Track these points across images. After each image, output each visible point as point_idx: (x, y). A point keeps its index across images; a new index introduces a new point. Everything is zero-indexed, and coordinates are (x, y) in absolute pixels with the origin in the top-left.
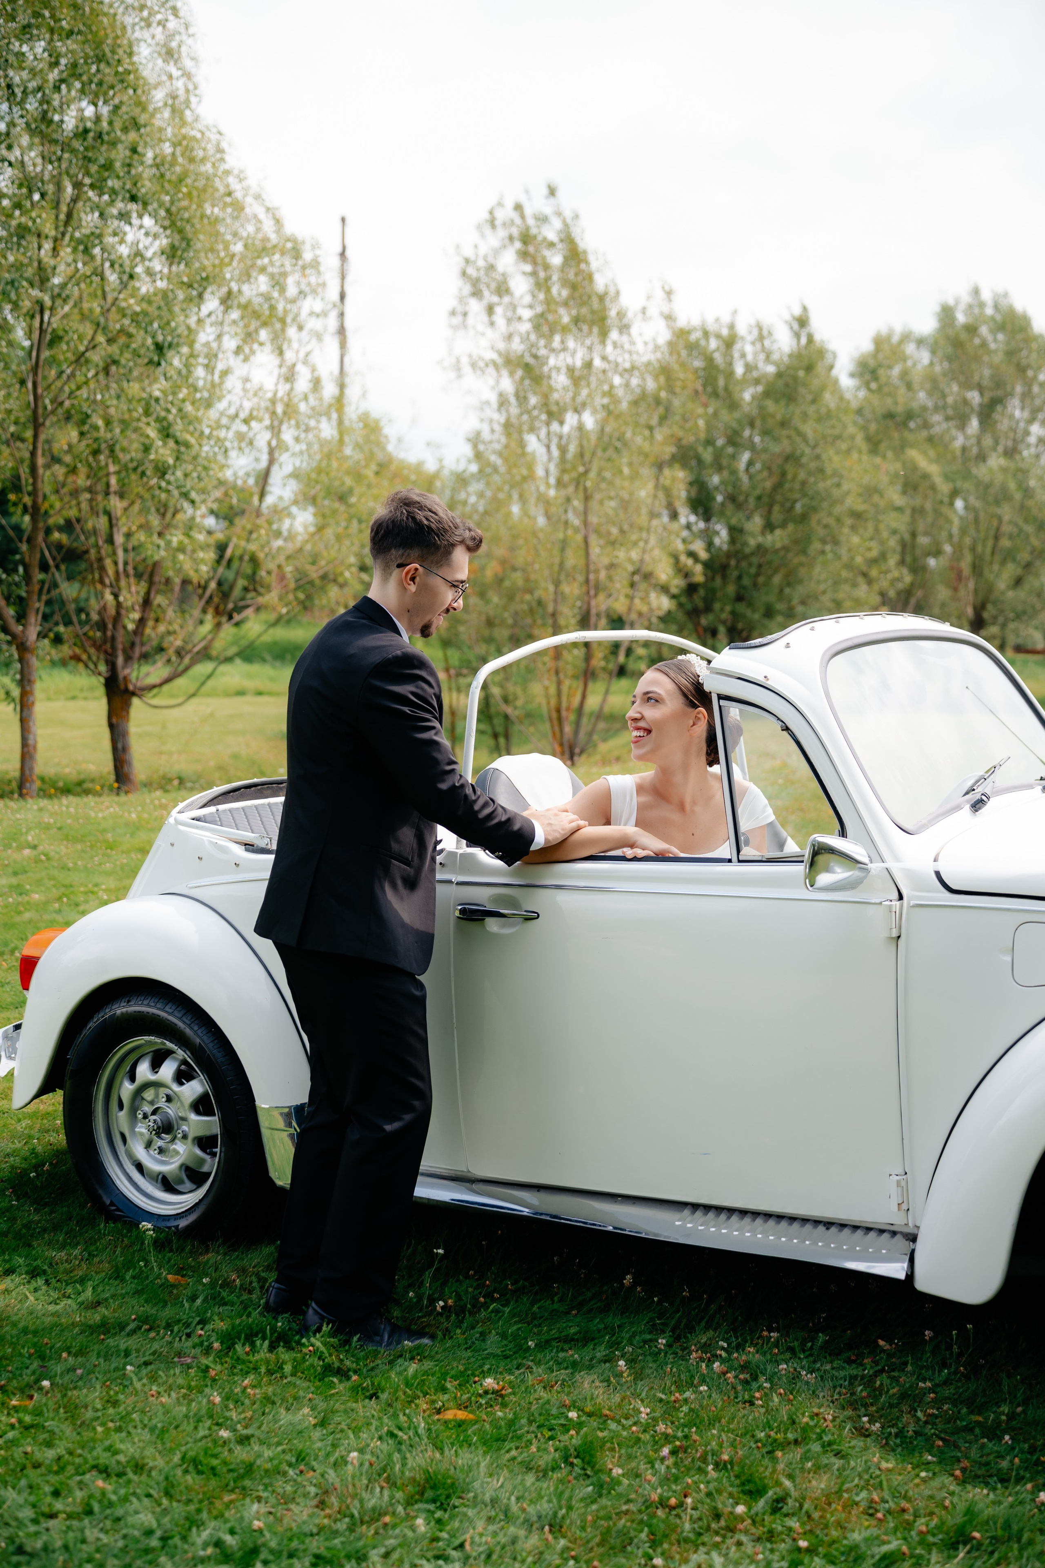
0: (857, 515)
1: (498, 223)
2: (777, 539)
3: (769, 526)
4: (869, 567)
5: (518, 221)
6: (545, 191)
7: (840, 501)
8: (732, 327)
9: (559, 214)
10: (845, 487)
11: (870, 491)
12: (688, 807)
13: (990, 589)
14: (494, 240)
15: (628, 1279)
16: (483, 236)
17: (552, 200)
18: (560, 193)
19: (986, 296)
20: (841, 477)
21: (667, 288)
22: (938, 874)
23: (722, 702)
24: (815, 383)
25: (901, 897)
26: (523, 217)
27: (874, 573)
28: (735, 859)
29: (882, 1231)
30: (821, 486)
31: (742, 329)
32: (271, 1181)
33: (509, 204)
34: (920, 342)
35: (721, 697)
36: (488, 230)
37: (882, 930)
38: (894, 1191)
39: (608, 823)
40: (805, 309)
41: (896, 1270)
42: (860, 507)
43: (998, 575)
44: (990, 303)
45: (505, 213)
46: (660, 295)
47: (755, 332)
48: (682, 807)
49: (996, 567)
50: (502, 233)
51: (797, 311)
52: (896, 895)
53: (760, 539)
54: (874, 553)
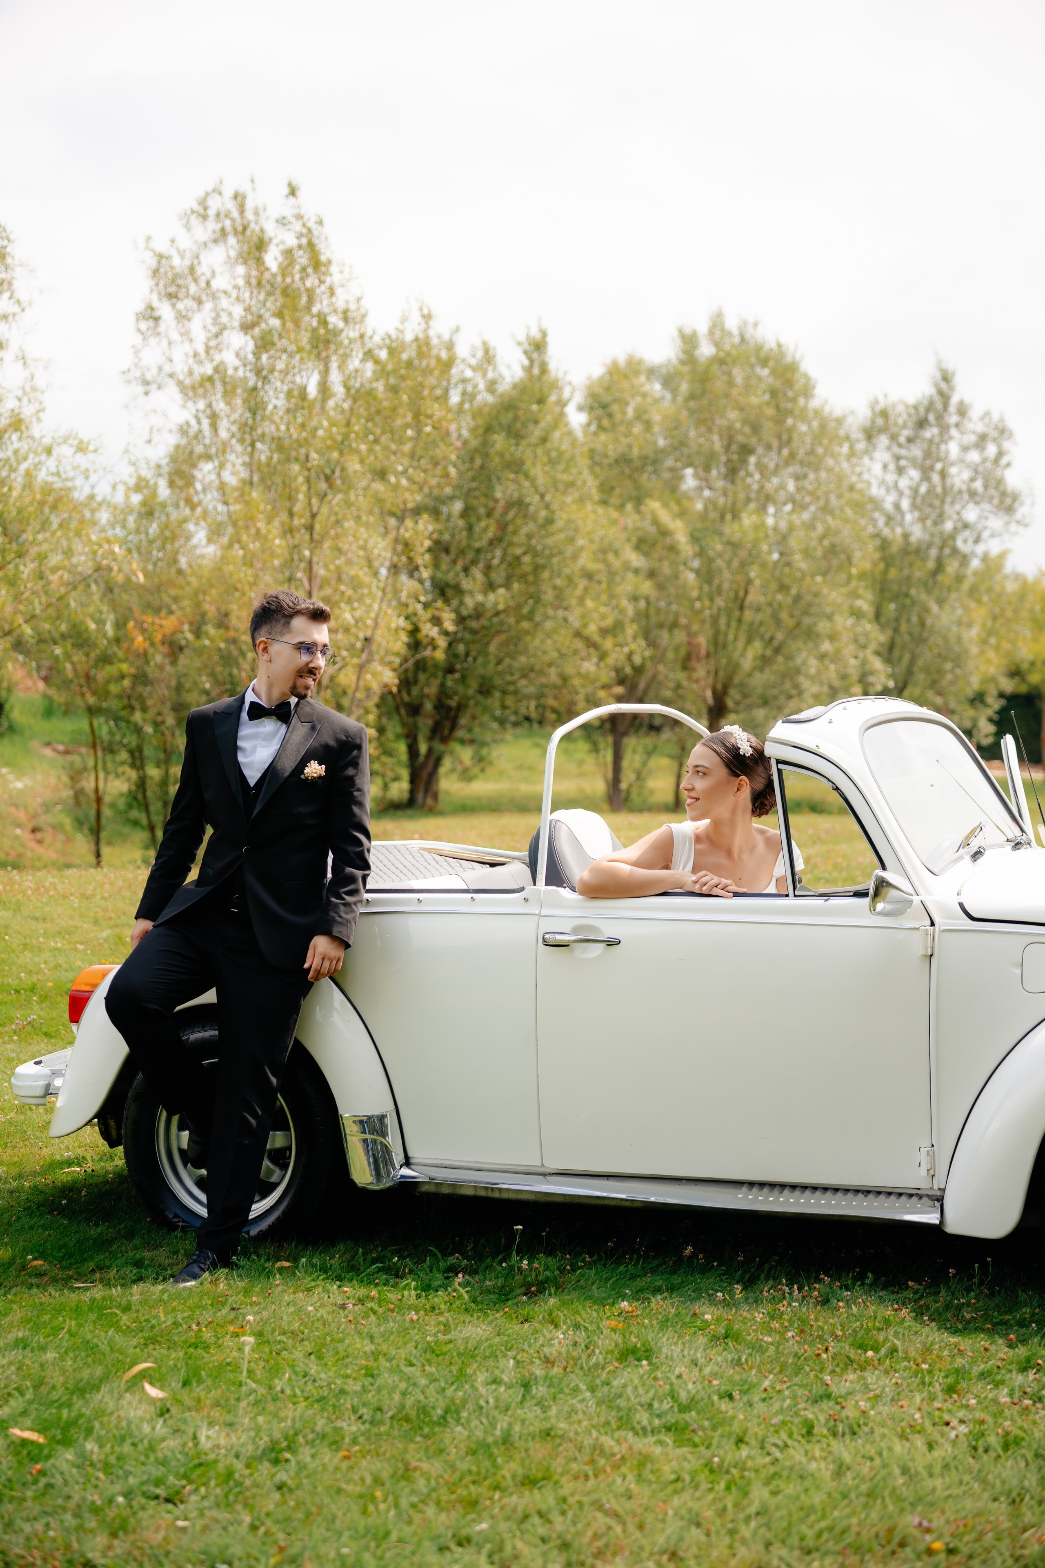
0: (589, 576)
1: (212, 212)
2: (499, 598)
3: (491, 586)
4: (604, 637)
5: (235, 214)
6: (286, 190)
7: (575, 557)
8: (450, 346)
9: (299, 217)
10: (580, 542)
11: (604, 551)
12: (736, 856)
13: (734, 668)
14: (204, 232)
15: (689, 1250)
16: (188, 227)
17: (292, 200)
18: (299, 193)
19: (732, 324)
20: (576, 530)
21: (425, 312)
22: (961, 905)
23: (781, 766)
24: (547, 420)
25: (932, 924)
26: (242, 212)
27: (608, 644)
28: (791, 893)
29: (911, 1196)
30: (550, 541)
31: (462, 350)
32: (352, 1182)
33: (228, 192)
34: (651, 372)
35: (778, 762)
36: (194, 221)
37: (919, 949)
38: (923, 1158)
39: (667, 867)
40: (544, 334)
41: (931, 1218)
42: (592, 566)
43: (742, 655)
44: (735, 332)
45: (223, 203)
46: (416, 317)
47: (480, 354)
48: (729, 853)
49: (740, 644)
50: (212, 226)
51: (535, 333)
52: (929, 922)
53: (480, 598)
54: (609, 622)
